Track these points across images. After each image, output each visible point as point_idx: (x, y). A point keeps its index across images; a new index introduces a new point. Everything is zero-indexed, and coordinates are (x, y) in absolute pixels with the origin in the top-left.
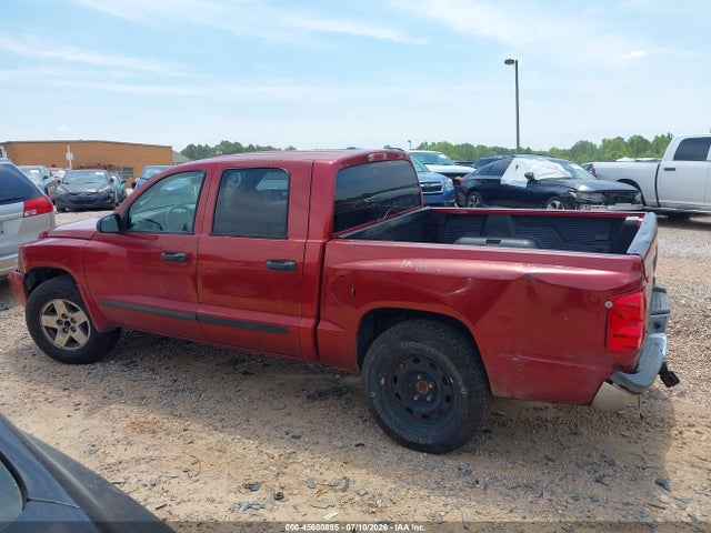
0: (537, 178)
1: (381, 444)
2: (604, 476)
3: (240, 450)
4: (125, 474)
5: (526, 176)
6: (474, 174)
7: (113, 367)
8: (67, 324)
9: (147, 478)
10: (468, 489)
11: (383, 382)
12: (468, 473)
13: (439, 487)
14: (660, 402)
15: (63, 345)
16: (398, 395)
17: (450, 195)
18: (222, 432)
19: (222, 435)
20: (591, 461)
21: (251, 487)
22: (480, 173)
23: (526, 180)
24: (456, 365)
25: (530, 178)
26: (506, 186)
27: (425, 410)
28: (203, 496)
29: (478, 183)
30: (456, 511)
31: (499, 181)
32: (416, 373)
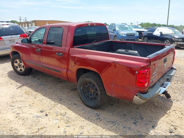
0: (163, 33)
1: (81, 104)
2: (137, 122)
3: (45, 102)
4: (16, 104)
5: (160, 33)
6: (146, 32)
7: (30, 77)
8: (20, 65)
9: (20, 106)
10: (96, 120)
11: (82, 88)
12: (98, 116)
13: (88, 119)
14: (169, 102)
15: (19, 70)
16: (86, 92)
17: (137, 37)
18: (44, 96)
19: (44, 97)
20: (136, 117)
21: (42, 112)
22: (148, 31)
23: (160, 34)
24: (98, 86)
25: (161, 33)
26: (154, 35)
27: (92, 97)
28: (29, 112)
29: (147, 34)
30: (89, 126)
31: (153, 34)
32: (89, 87)
